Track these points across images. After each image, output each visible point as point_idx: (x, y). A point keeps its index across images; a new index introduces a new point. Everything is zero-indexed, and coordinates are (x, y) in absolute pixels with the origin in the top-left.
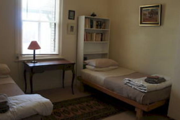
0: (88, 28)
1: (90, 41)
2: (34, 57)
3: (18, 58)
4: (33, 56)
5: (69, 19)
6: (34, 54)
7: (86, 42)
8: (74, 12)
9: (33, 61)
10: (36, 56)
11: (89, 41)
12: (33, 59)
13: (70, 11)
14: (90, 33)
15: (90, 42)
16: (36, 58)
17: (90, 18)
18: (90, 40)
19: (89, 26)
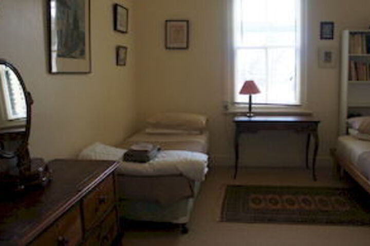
0: (360, 54)
1: (367, 80)
2: (250, 108)
3: (226, 107)
4: (247, 106)
5: (322, 38)
6: (250, 103)
7: (354, 81)
8: (332, 24)
9: (248, 113)
10: (253, 106)
11: (363, 80)
12: (247, 110)
13: (323, 24)
14: (364, 64)
15: (365, 82)
16: (253, 110)
17: (365, 33)
18: (365, 78)
19: (362, 50)
